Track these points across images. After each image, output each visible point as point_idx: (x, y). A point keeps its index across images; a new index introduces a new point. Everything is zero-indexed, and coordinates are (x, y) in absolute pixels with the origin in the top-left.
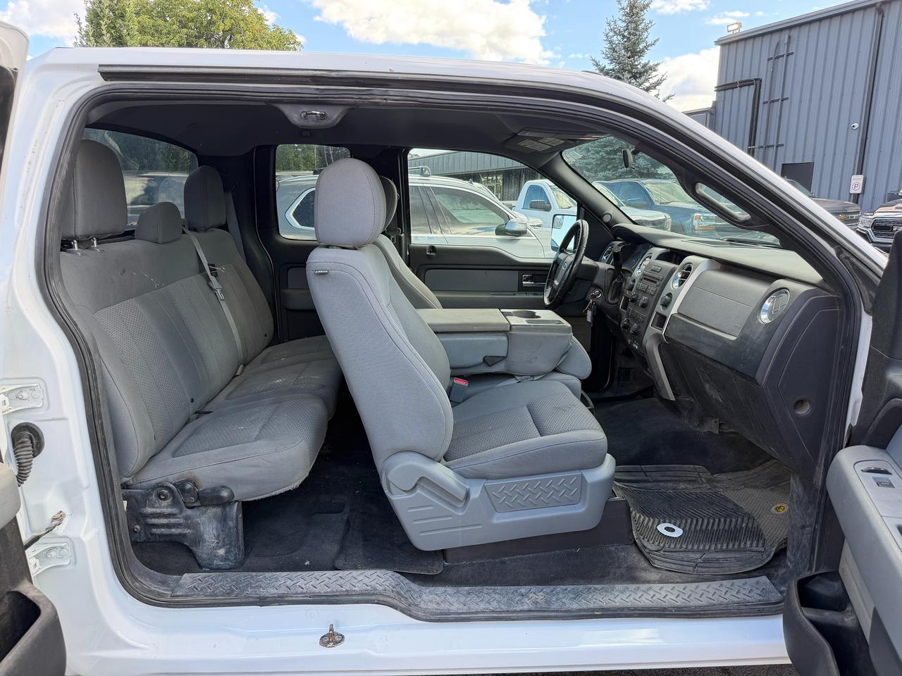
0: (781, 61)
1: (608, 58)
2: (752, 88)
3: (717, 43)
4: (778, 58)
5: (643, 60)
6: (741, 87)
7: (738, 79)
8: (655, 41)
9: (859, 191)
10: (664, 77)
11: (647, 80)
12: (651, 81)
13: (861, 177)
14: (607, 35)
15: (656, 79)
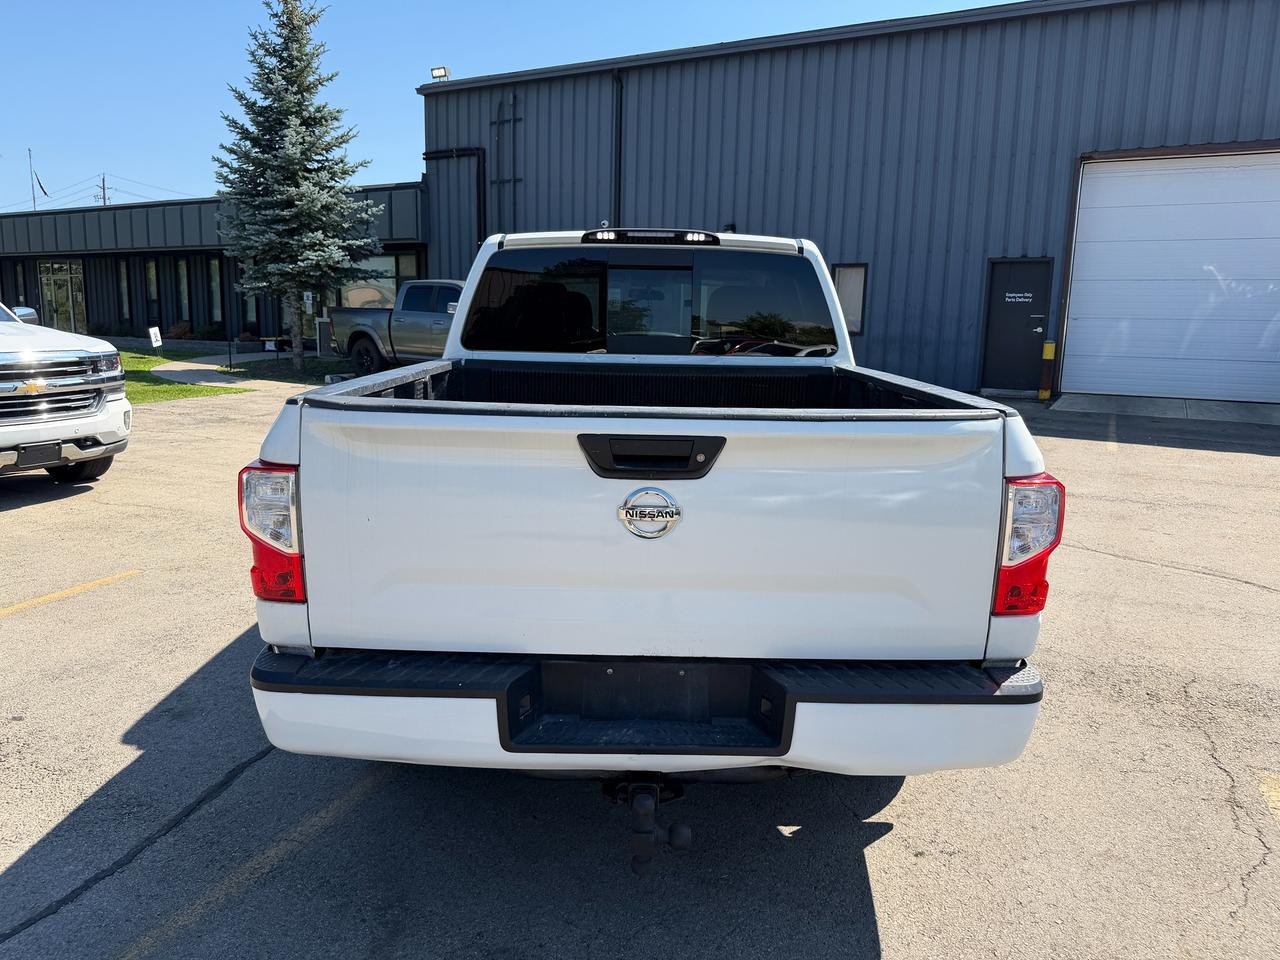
0: (508, 129)
1: (260, 90)
2: (474, 160)
3: (420, 91)
4: (502, 123)
5: (317, 100)
6: (458, 156)
7: (453, 145)
8: (332, 76)
10: (351, 134)
11: (327, 131)
12: (334, 134)
14: (252, 54)
15: (340, 133)
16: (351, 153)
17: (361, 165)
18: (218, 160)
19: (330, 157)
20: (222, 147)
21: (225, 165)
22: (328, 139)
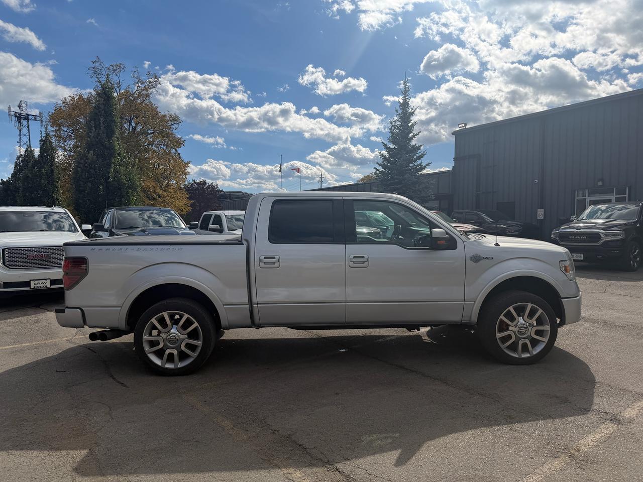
0: (491, 145)
1: (391, 142)
2: (476, 160)
3: (453, 134)
4: (489, 143)
5: (413, 143)
6: (469, 159)
7: (467, 154)
8: (419, 133)
9: (542, 218)
10: (425, 153)
11: (415, 155)
12: (418, 155)
13: (543, 210)
14: (391, 129)
15: (420, 154)
16: (424, 161)
17: (428, 165)
18: (376, 169)
19: (416, 164)
20: (377, 163)
21: (378, 170)
22: (415, 157)
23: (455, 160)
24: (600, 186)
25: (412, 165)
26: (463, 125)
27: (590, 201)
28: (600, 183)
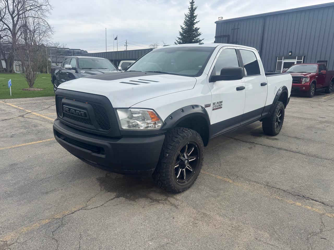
0: (236, 30)
2: (227, 38)
3: (215, 23)
7: (222, 35)
23: (216, 37)
24: (290, 55)
25: (195, 39)
26: (221, 18)
27: (284, 62)
28: (290, 54)
